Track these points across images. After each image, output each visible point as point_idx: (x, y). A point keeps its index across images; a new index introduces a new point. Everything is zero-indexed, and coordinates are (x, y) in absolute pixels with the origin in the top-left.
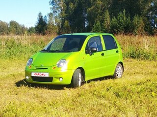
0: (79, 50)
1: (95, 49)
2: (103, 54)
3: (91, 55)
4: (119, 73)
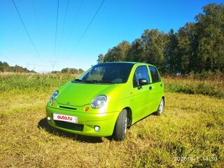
1: (145, 81)
2: (150, 88)
3: (139, 89)
4: (161, 108)
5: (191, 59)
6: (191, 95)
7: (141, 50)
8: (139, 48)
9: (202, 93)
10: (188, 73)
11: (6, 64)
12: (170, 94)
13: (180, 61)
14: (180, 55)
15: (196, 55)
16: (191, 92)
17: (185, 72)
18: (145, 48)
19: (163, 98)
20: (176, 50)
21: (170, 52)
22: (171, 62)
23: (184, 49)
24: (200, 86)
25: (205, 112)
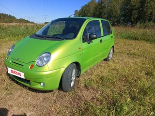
0: (75, 37)
1: (95, 36)
3: (89, 43)
4: (111, 55)
5: (139, 13)
6: (136, 41)
7: (104, 7)
8: (103, 5)
9: (144, 39)
10: (136, 23)
11: (14, 18)
12: (121, 40)
13: (131, 14)
14: (131, 10)
15: (143, 10)
16: (136, 39)
17: (133, 23)
18: (107, 5)
19: (113, 47)
20: (129, 7)
21: (125, 8)
22: (124, 15)
23: (135, 5)
24: (143, 34)
25: (146, 58)
